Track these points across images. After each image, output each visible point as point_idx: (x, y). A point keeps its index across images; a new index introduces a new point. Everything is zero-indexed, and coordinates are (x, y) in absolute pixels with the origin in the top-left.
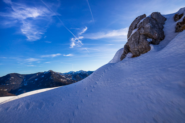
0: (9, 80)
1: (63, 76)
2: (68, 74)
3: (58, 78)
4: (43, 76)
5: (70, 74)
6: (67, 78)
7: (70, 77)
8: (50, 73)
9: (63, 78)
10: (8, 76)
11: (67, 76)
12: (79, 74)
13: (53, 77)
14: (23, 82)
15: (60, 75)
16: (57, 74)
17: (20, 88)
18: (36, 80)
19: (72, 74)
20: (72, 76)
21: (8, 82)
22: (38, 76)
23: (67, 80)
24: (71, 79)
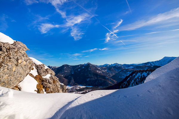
0: (63, 69)
1: (99, 68)
2: (103, 66)
3: (94, 69)
4: (83, 67)
5: (105, 66)
6: (103, 70)
7: (105, 69)
8: (88, 65)
9: (99, 70)
10: (63, 66)
11: (102, 68)
12: (114, 66)
13: (90, 69)
14: (71, 71)
15: (96, 67)
16: (94, 66)
17: (70, 75)
18: (79, 70)
19: (107, 67)
20: (106, 68)
21: (63, 70)
22: (80, 67)
23: (103, 72)
24: (106, 72)
